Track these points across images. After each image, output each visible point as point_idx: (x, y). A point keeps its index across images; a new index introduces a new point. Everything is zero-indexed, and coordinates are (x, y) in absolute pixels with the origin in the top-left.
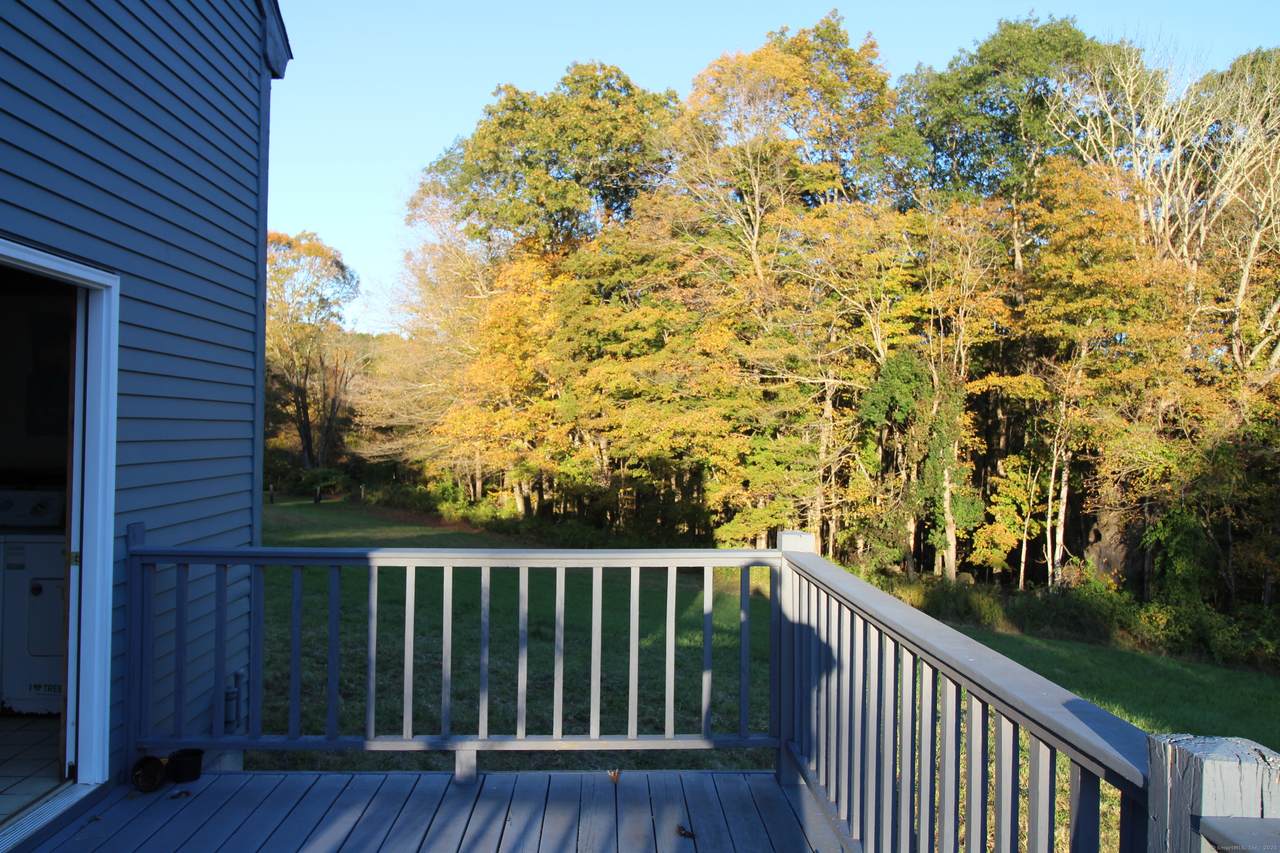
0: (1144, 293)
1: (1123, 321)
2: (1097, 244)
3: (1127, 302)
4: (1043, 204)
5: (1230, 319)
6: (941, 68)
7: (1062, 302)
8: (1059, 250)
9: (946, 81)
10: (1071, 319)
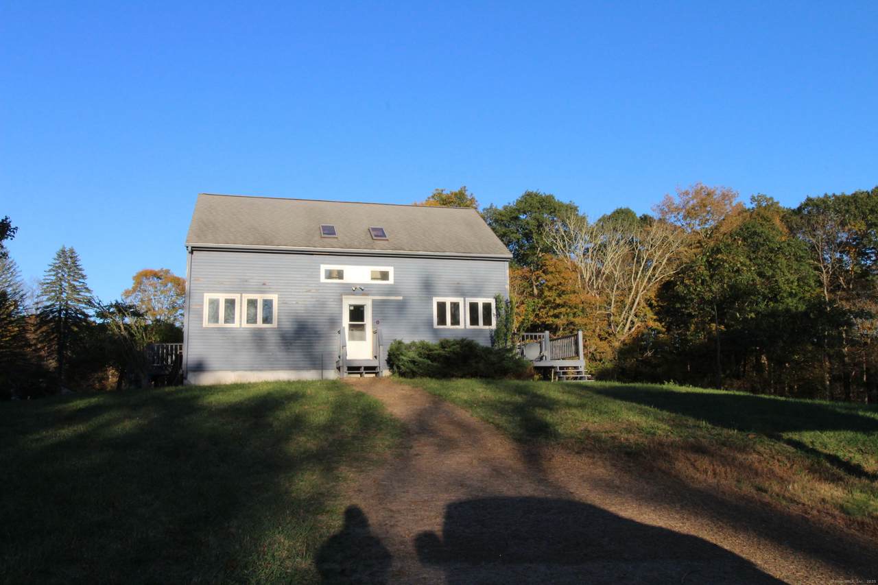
0: (581, 306)
1: (574, 317)
2: (563, 288)
3: (576, 310)
4: (544, 272)
5: (609, 315)
6: (500, 208)
7: (552, 310)
8: (550, 289)
9: (503, 216)
10: (556, 316)
